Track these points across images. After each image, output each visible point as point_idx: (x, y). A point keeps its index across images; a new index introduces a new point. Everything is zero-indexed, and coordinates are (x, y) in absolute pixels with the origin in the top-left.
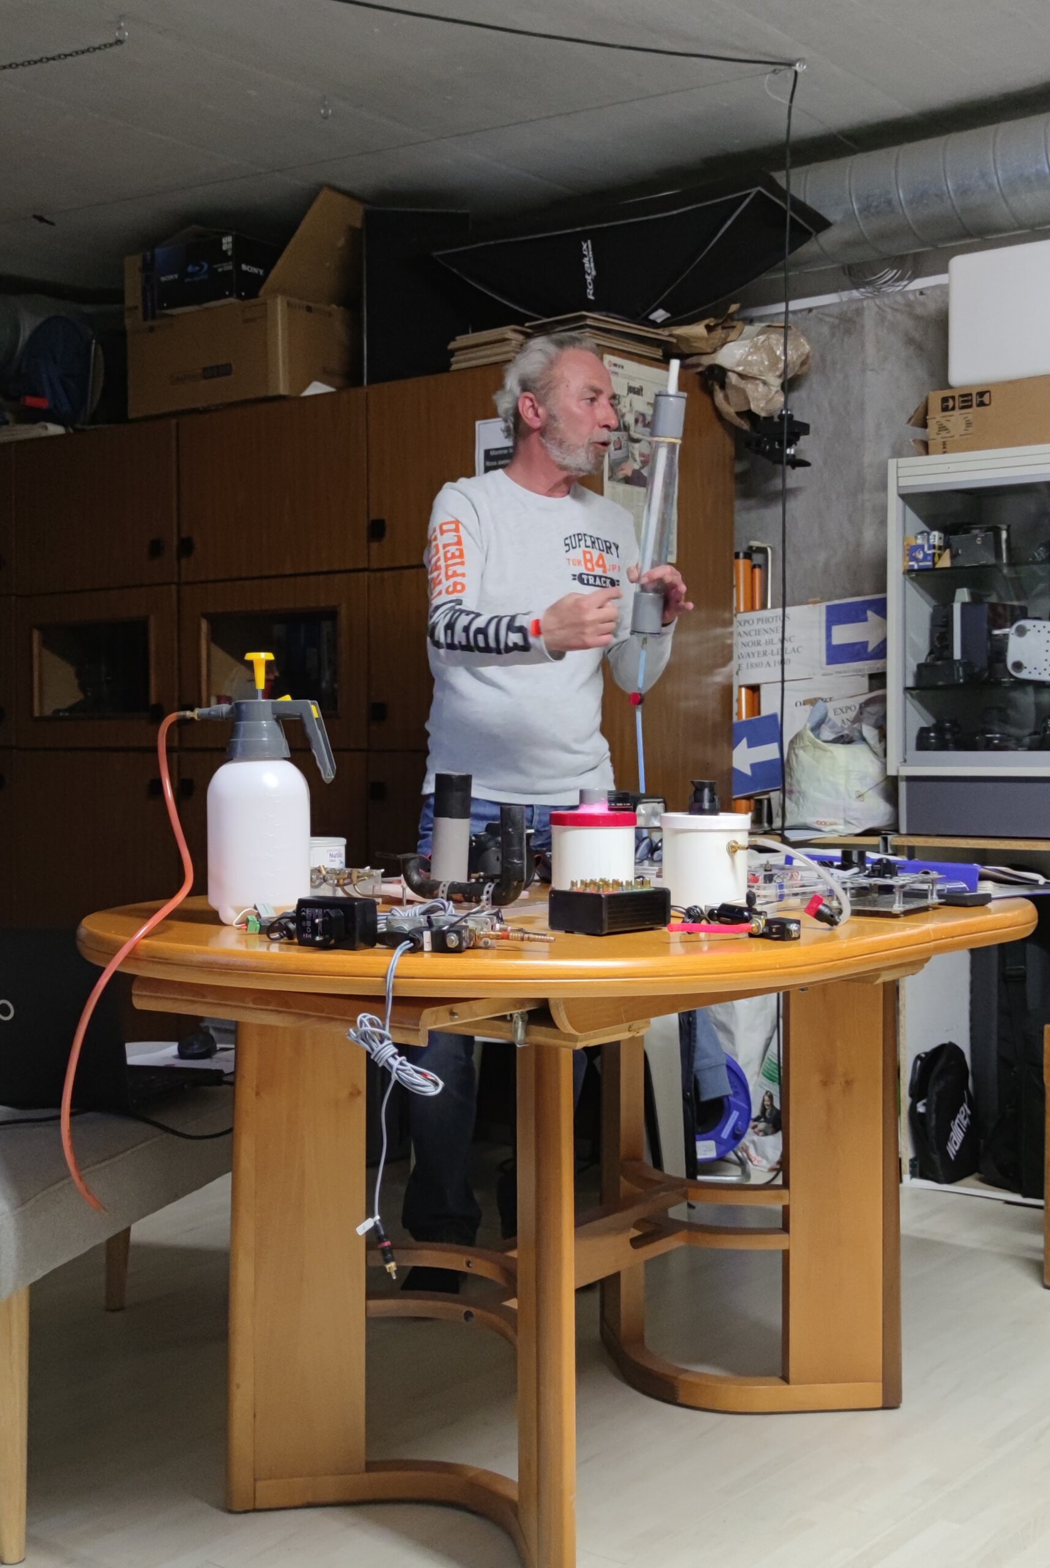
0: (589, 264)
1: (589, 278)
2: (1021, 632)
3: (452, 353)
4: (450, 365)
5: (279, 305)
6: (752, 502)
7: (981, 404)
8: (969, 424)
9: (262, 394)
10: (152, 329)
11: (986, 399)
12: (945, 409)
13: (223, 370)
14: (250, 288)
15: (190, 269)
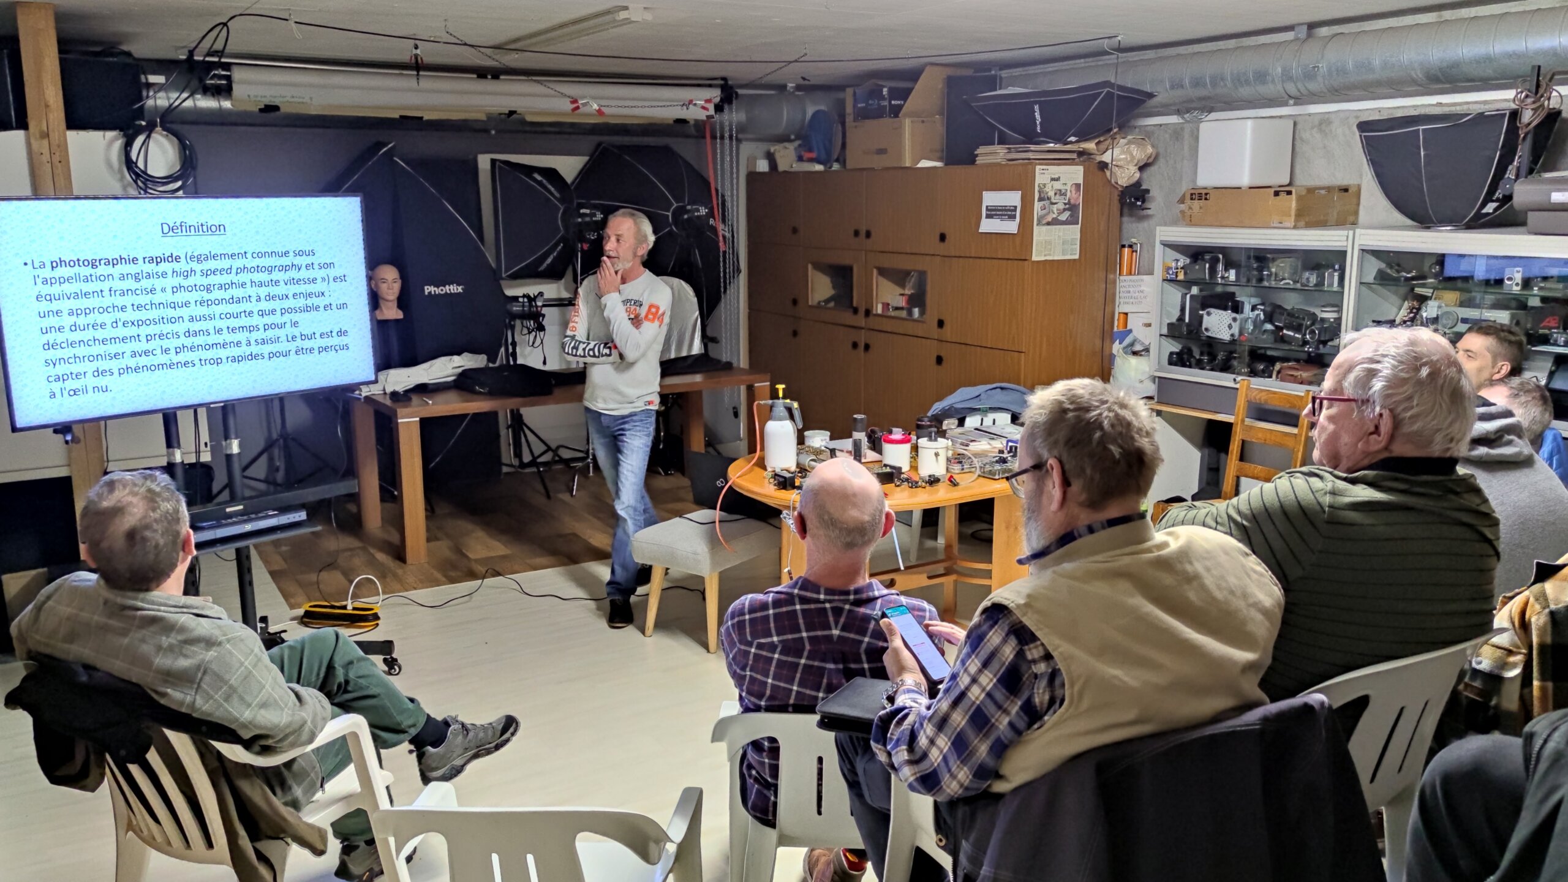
0: (1037, 115)
1: (1038, 122)
2: (1209, 314)
3: (977, 156)
4: (975, 161)
5: (907, 123)
6: (1134, 219)
7: (1206, 199)
8: (1201, 208)
9: (899, 165)
10: (856, 127)
11: (1208, 197)
12: (1192, 199)
13: (882, 151)
14: (896, 112)
15: (870, 102)
